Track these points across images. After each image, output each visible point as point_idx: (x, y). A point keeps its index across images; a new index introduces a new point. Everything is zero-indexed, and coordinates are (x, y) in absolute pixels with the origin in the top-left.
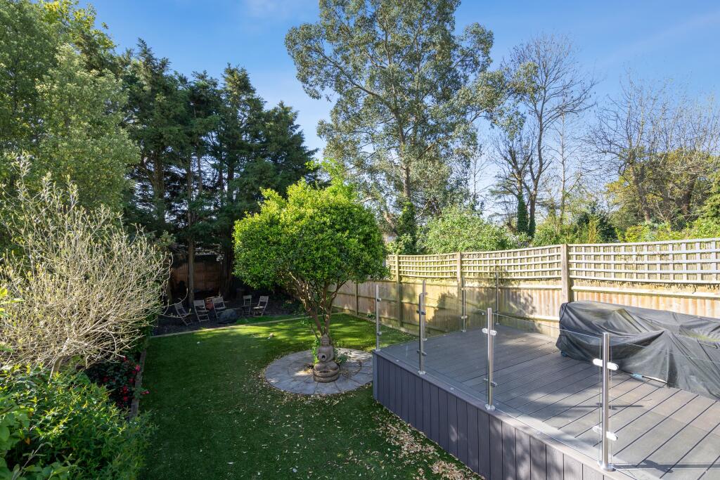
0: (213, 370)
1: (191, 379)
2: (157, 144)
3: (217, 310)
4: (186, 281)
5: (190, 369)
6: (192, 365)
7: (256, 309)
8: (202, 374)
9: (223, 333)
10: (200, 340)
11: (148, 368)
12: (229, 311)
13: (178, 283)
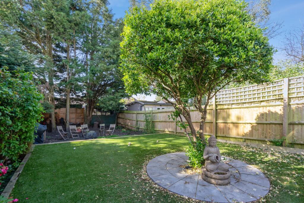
0: (93, 170)
1: (70, 180)
2: (49, 23)
3: (84, 132)
4: (65, 118)
5: (69, 170)
6: (71, 165)
7: (108, 132)
8: (81, 175)
9: (91, 143)
10: (76, 147)
11: (27, 168)
12: (92, 132)
13: (60, 119)
